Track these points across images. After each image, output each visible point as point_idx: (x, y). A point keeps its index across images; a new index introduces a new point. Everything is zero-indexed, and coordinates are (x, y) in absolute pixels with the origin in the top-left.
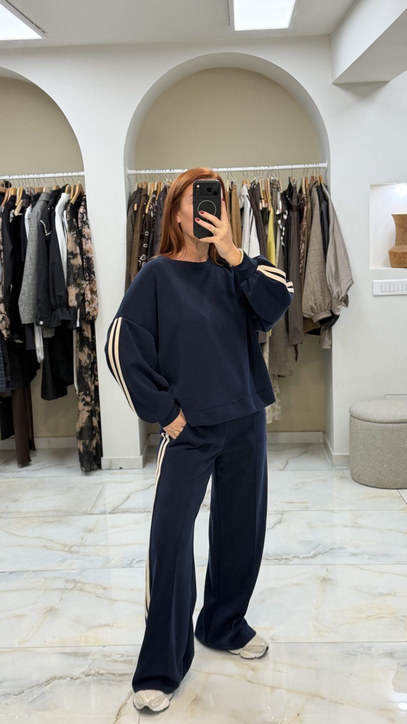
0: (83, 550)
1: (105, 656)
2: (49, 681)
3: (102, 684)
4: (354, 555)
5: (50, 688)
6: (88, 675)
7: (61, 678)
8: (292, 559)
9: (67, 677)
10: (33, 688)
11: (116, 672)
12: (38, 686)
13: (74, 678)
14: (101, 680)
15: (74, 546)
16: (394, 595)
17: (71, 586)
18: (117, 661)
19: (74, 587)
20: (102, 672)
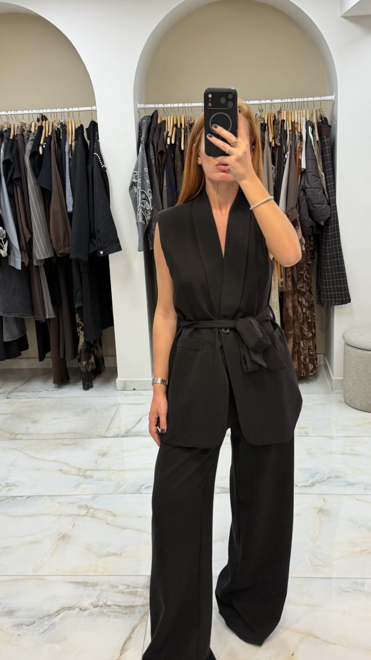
0: (96, 474)
1: (113, 586)
2: (59, 611)
4: (351, 484)
5: (60, 619)
6: (96, 606)
7: (70, 608)
9: (76, 607)
10: (44, 618)
11: (122, 604)
12: (48, 617)
13: (83, 609)
14: (108, 612)
15: (88, 470)
17: (83, 512)
19: (86, 513)
20: (109, 603)
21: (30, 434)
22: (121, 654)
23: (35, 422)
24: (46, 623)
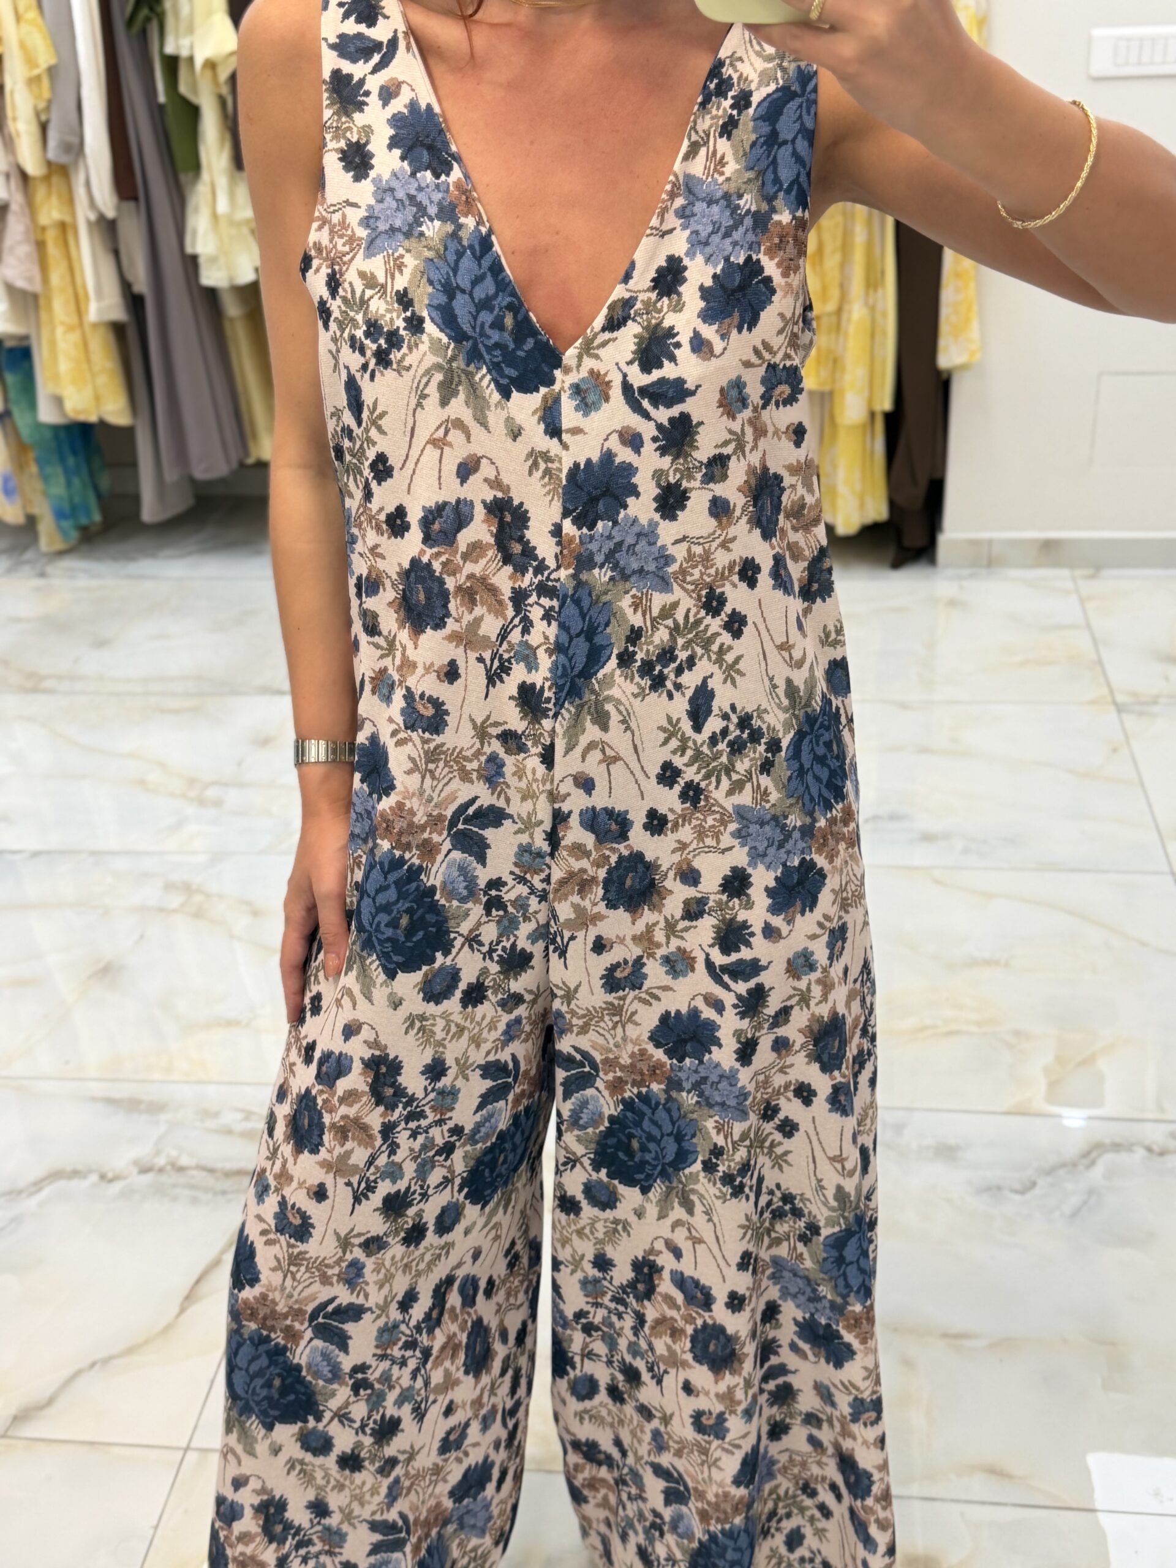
0: (233, 797)
1: (207, 1114)
2: (43, 1180)
3: (175, 1199)
4: (928, 838)
5: (40, 1204)
6: (145, 1170)
7: (75, 1174)
9: (90, 1171)
11: (219, 1165)
12: (9, 1197)
13: (110, 1175)
14: (174, 1186)
15: (214, 783)
16: (1007, 965)
17: (175, 900)
18: (229, 1132)
19: (183, 905)
20: (184, 1161)
21: (80, 678)
22: (182, 1310)
23: (101, 644)
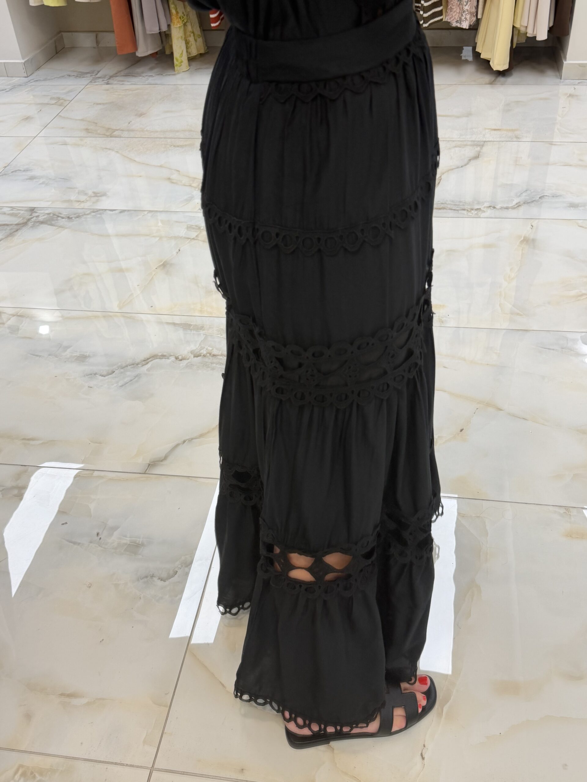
2: (148, 359)
3: (213, 369)
5: (148, 370)
6: (196, 356)
7: (163, 356)
8: (485, 210)
9: (170, 356)
10: (126, 368)
12: (133, 366)
13: (180, 357)
14: (212, 363)
17: (194, 233)
19: (197, 236)
20: (215, 352)
21: (133, 130)
23: (141, 115)
24: (128, 373)
